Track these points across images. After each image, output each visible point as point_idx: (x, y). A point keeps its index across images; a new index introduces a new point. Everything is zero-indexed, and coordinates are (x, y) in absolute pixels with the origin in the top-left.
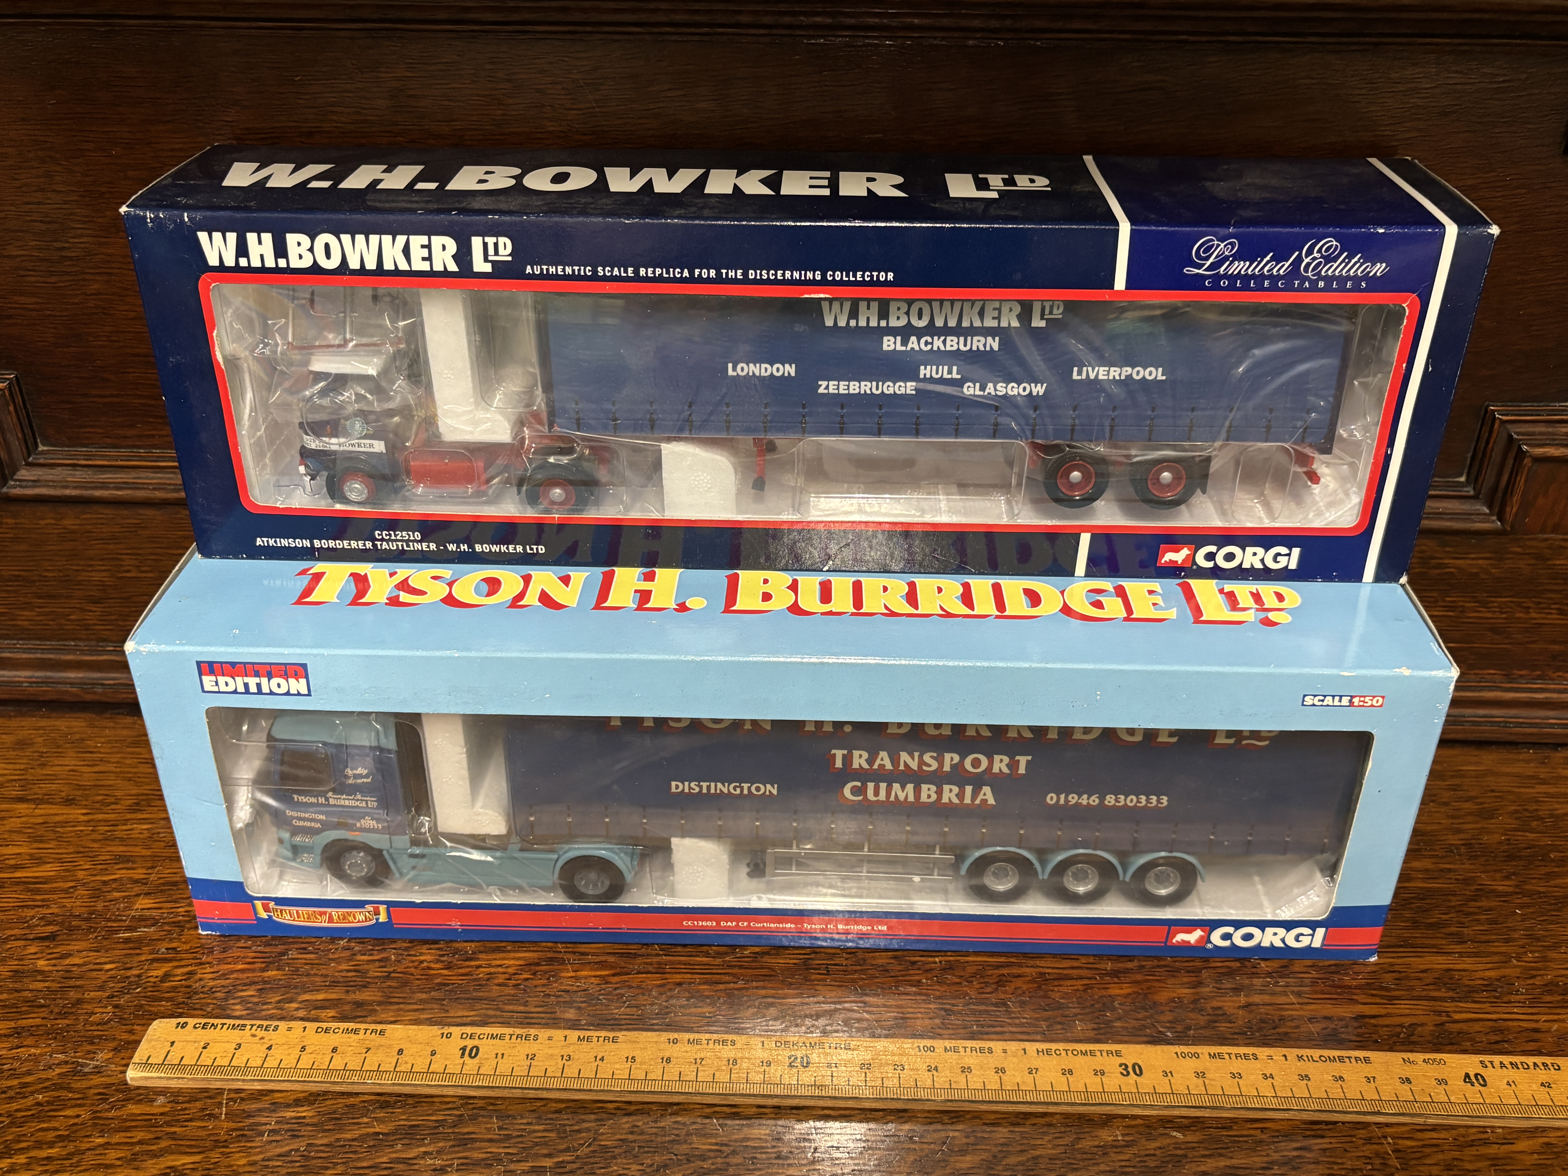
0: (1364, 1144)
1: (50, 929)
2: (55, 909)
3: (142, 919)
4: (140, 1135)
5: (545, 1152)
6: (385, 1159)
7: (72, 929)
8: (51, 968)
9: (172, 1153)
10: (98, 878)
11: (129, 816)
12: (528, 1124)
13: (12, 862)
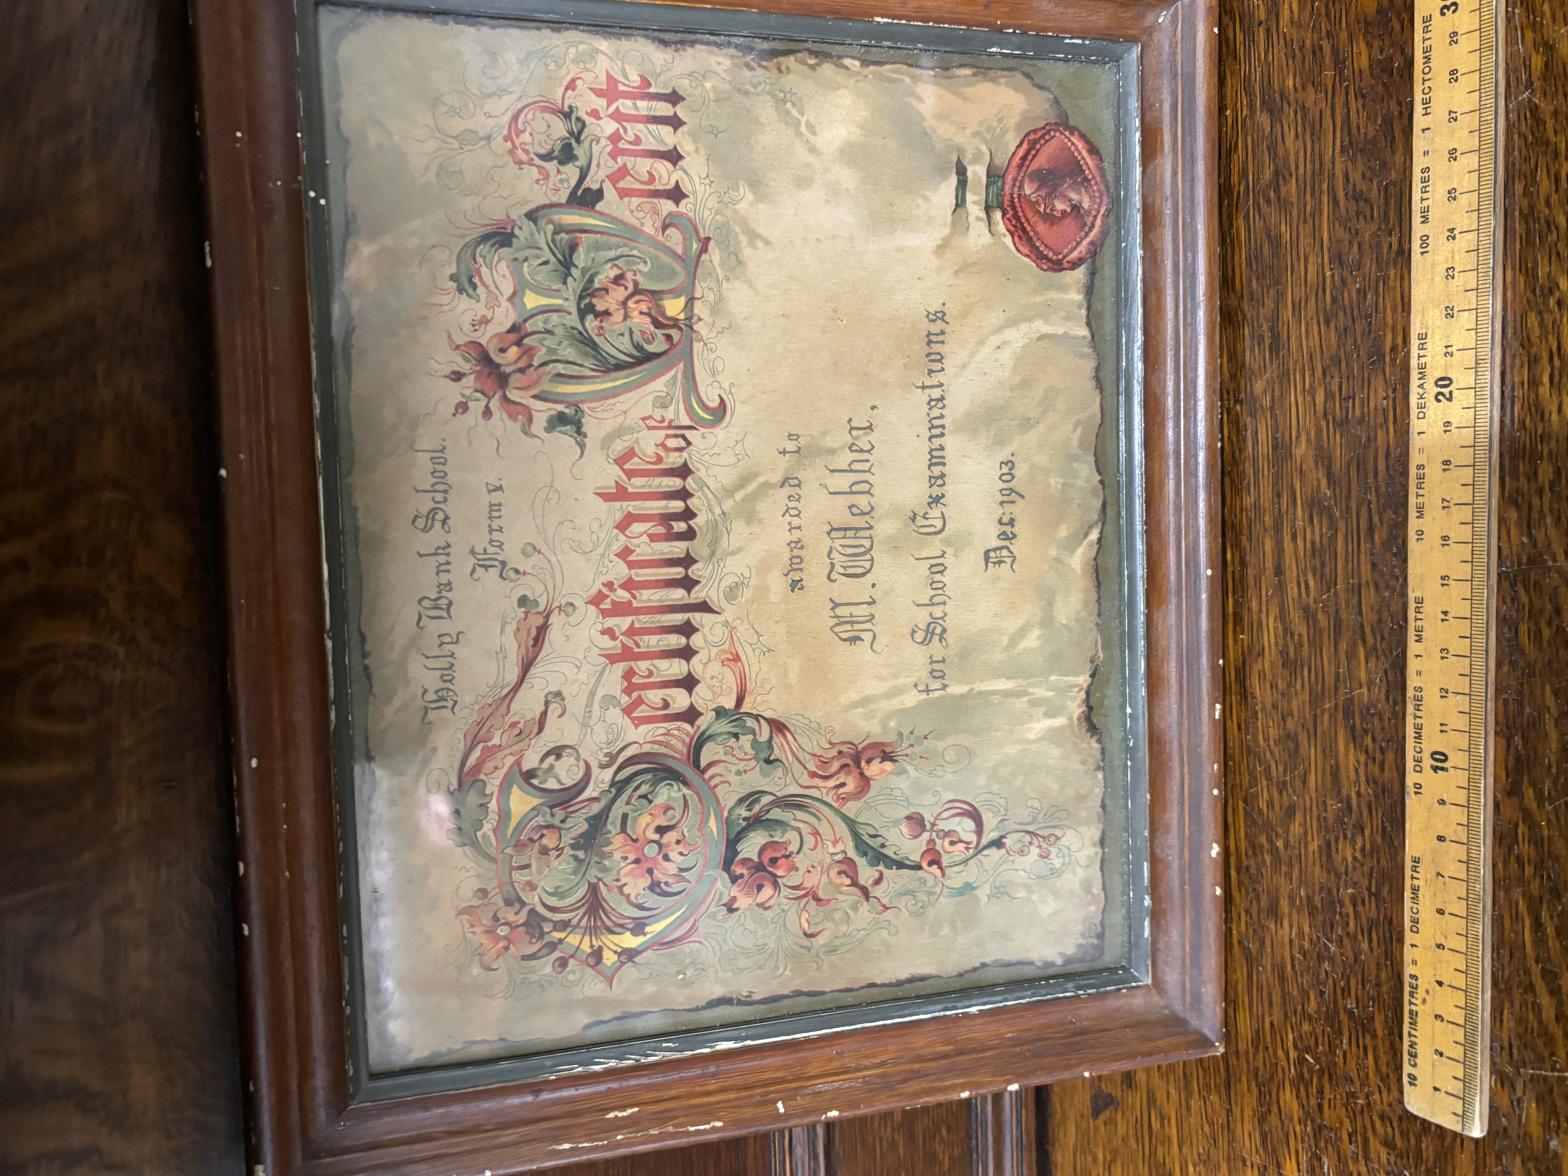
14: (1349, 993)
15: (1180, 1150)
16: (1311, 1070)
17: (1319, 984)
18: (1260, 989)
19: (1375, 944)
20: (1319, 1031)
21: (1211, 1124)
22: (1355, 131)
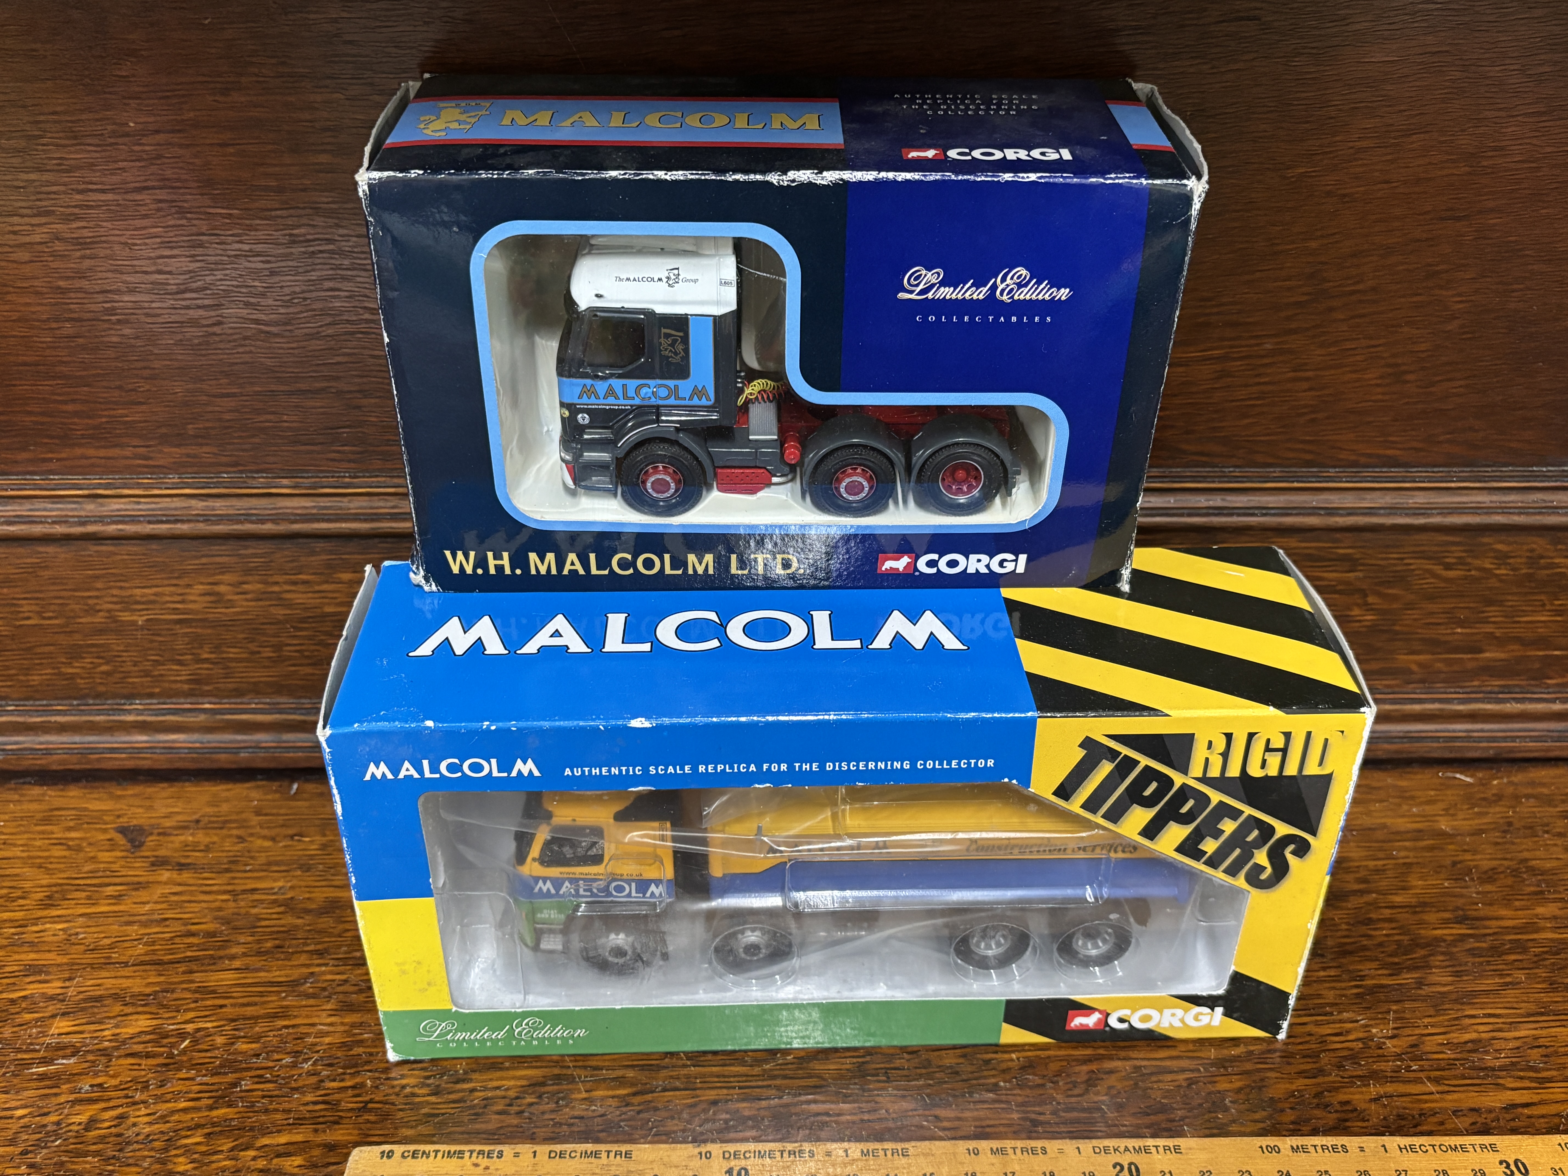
3: (59, 1047)
11: (41, 913)
14: (257, 1083)
15: (81, 915)
16: (173, 1045)
17: (267, 1053)
18: (261, 994)
19: (311, 1107)
20: (216, 1053)
21: (111, 947)
22: (1154, 1079)
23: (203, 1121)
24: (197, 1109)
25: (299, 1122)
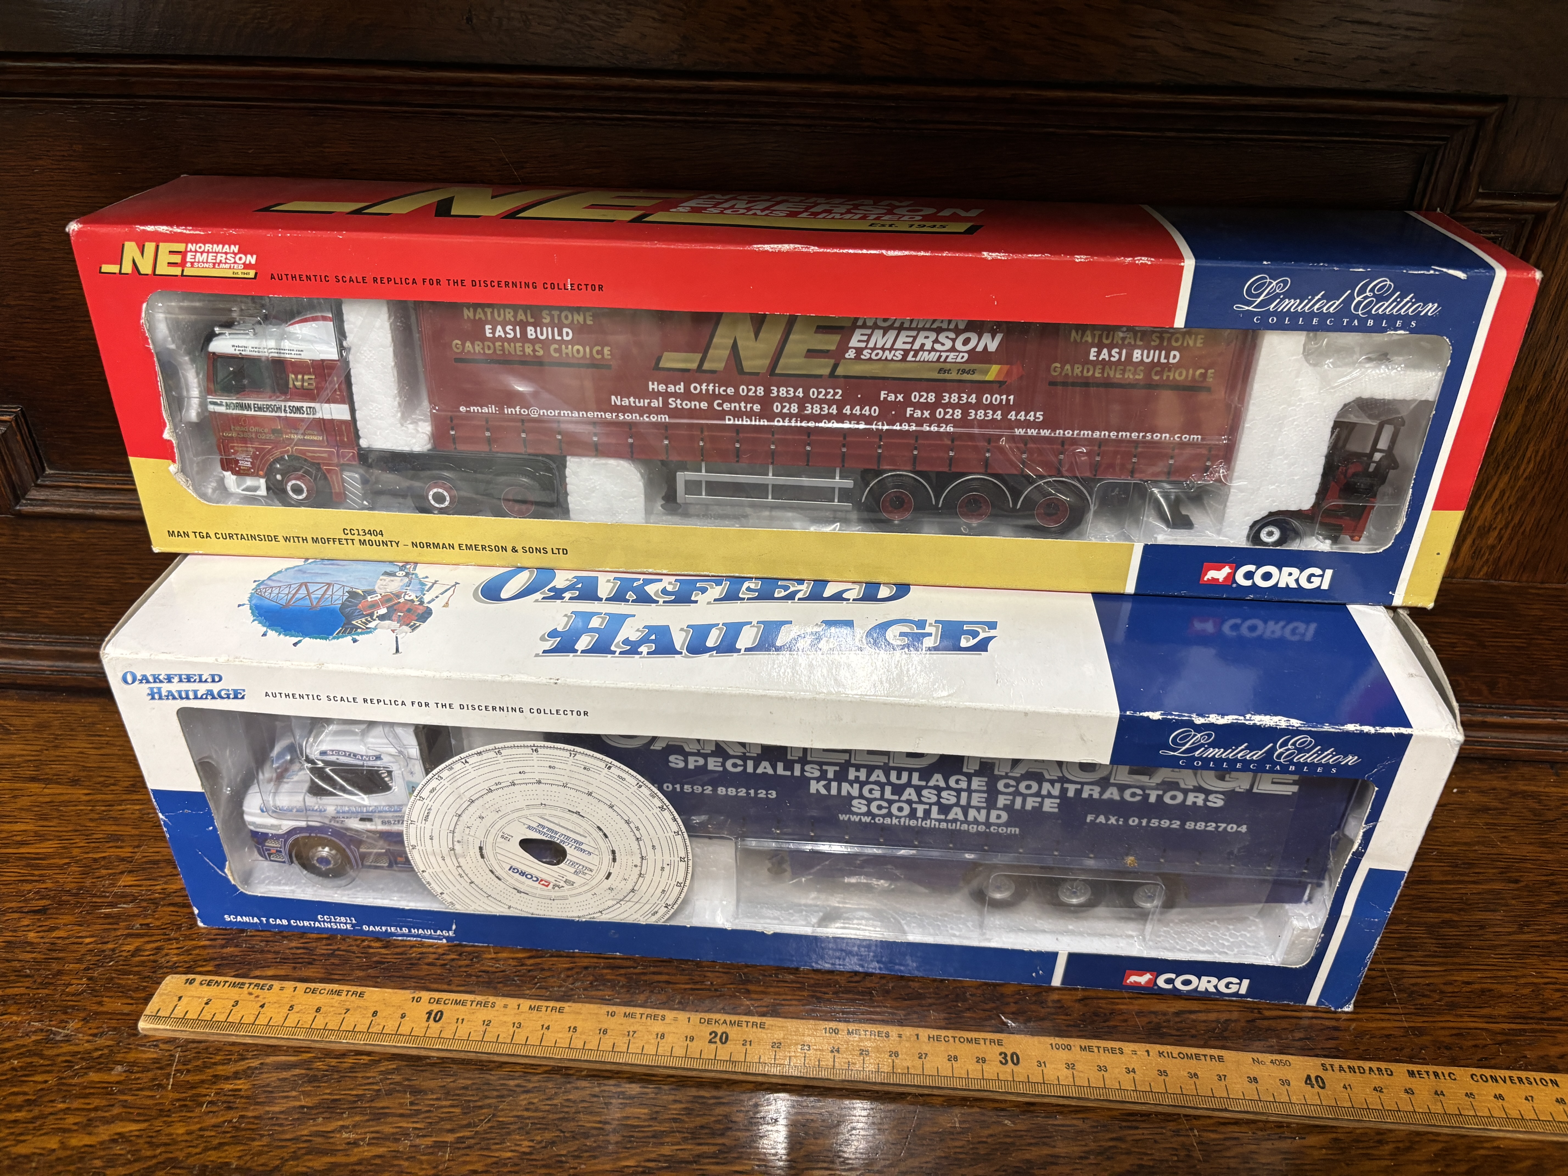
0: (1172, 1137)
1: (43, 903)
2: (49, 884)
3: (123, 895)
4: (96, 1102)
5: (449, 1127)
6: (305, 1132)
7: (61, 903)
8: (38, 940)
9: (121, 1120)
10: (90, 855)
11: (124, 797)
12: (437, 1099)
13: (19, 838)
23: (215, 956)
24: (214, 947)
25: (284, 961)
